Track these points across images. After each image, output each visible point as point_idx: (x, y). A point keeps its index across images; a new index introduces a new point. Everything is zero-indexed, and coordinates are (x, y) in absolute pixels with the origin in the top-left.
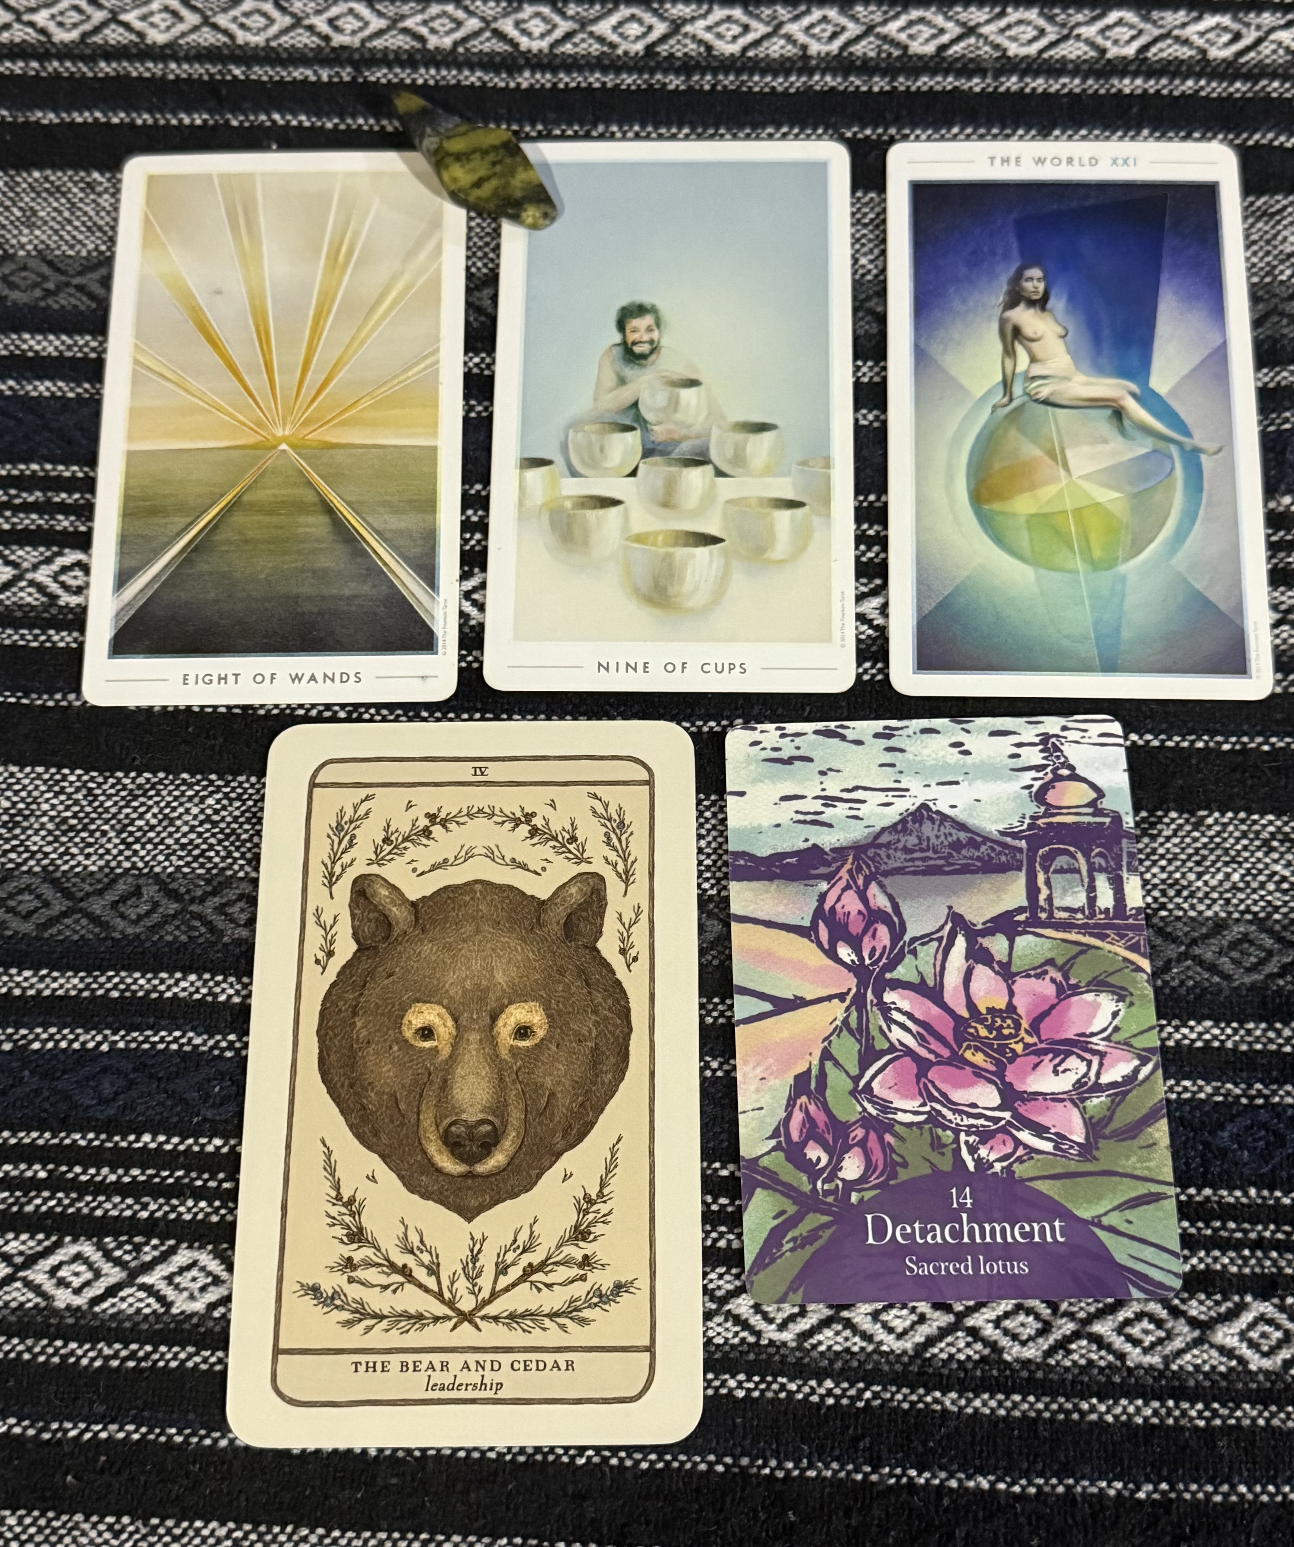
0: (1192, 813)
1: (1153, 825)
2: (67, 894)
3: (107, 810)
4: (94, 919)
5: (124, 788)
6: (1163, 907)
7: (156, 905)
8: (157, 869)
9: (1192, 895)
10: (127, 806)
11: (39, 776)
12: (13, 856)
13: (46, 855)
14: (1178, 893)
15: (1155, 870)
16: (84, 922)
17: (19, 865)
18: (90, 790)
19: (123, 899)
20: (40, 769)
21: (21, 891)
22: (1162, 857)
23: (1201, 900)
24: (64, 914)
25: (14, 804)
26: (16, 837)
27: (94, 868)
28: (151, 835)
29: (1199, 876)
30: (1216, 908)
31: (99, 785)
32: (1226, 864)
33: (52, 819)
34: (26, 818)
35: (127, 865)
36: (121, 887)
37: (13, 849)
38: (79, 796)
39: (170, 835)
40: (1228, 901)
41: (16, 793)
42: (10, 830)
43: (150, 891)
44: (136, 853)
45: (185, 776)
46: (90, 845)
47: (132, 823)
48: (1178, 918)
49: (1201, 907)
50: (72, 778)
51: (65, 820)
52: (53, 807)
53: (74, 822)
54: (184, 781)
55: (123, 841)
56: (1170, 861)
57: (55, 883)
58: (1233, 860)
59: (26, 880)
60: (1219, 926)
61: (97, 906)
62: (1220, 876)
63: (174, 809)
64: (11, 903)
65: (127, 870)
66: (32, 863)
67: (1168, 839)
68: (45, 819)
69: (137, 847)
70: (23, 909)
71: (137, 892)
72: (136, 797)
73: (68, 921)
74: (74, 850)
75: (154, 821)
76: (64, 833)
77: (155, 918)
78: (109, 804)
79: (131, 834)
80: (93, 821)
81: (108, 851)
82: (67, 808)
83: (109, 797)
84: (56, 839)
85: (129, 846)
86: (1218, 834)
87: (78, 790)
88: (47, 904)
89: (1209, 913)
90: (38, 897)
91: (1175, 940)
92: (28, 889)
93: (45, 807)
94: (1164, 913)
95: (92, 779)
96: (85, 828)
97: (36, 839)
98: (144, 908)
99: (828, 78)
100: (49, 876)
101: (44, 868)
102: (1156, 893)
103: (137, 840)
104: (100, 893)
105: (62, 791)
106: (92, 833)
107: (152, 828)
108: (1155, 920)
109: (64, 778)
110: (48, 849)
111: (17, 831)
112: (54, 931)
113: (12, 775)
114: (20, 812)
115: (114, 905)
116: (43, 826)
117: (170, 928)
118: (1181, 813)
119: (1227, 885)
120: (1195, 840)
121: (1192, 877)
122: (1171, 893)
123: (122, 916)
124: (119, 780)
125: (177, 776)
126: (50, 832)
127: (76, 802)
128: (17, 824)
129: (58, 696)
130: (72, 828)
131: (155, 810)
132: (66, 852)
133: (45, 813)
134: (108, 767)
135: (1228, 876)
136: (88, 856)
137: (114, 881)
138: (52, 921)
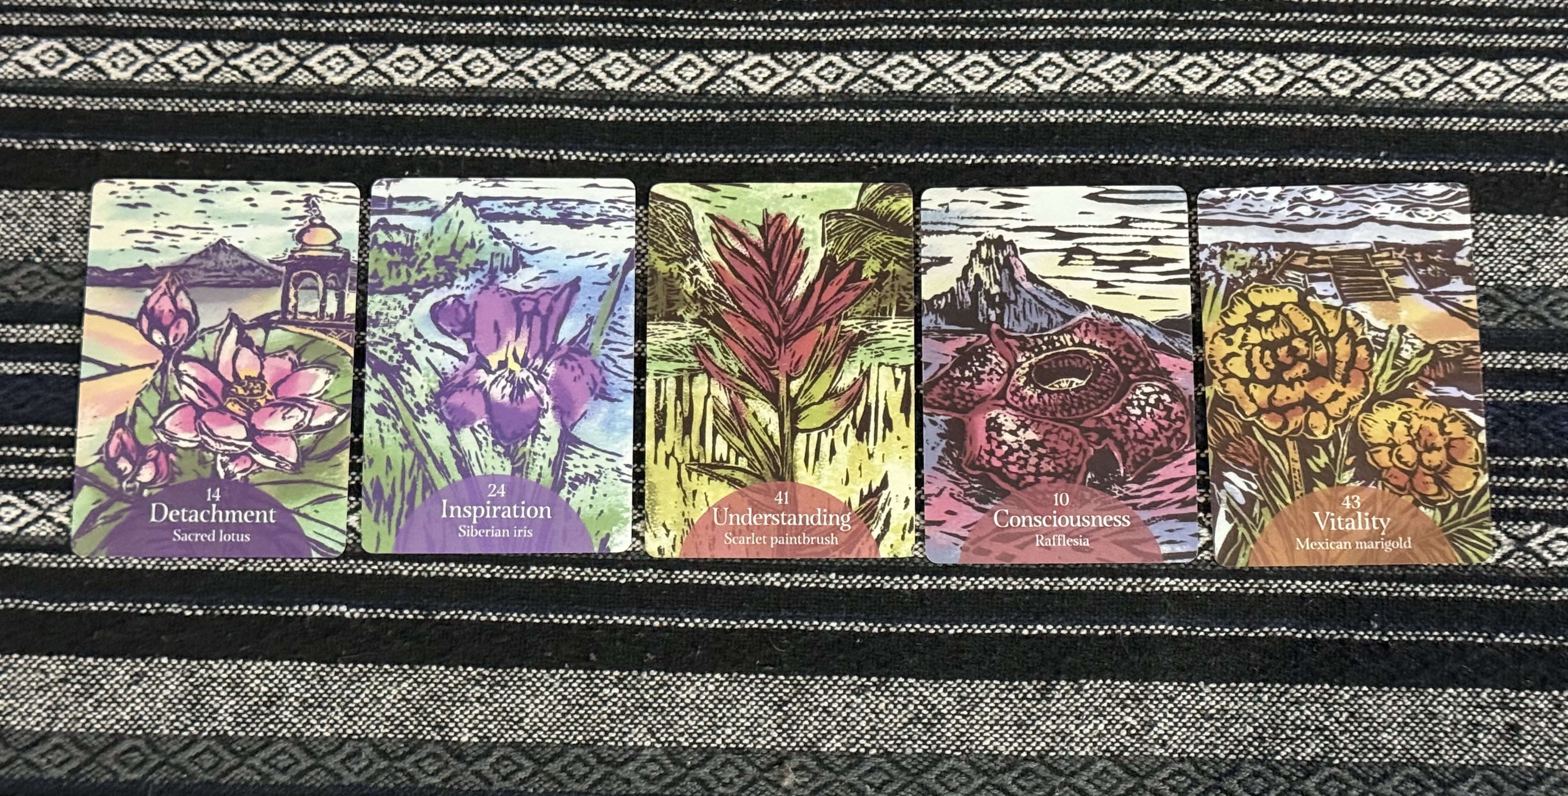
0: (1076, 682)
1: (1049, 691)
2: (310, 753)
3: (334, 692)
4: (330, 771)
5: (345, 675)
6: (1052, 749)
7: (371, 763)
8: (371, 735)
9: (1072, 740)
10: (348, 688)
11: (286, 668)
12: (271, 726)
13: (294, 725)
14: (1063, 740)
15: (1049, 723)
16: (323, 773)
17: (276, 733)
18: (322, 677)
19: (349, 757)
20: (286, 663)
21: (279, 753)
22: (1054, 713)
23: (1077, 744)
24: (310, 768)
25: (270, 689)
26: (273, 713)
27: (327, 734)
28: (365, 710)
29: (1077, 726)
30: (1087, 749)
31: (328, 674)
32: (1096, 717)
33: (297, 699)
34: (279, 698)
35: (350, 731)
36: (348, 749)
37: (272, 721)
38: (314, 682)
39: (378, 710)
40: (1095, 744)
41: (271, 681)
42: (268, 708)
43: (368, 751)
44: (355, 723)
45: (387, 666)
46: (324, 717)
47: (352, 700)
48: (1062, 757)
49: (1077, 749)
50: (309, 669)
51: (306, 700)
52: (297, 690)
53: (311, 701)
54: (386, 671)
55: (346, 715)
56: (1059, 717)
57: (301, 744)
58: (1101, 714)
59: (281, 745)
60: (1089, 762)
61: (332, 762)
62: (1091, 726)
63: (380, 691)
64: (273, 762)
65: (350, 736)
66: (285, 731)
67: (1058, 700)
68: (292, 699)
69: (356, 719)
70: (281, 765)
71: (357, 753)
72: (353, 682)
73: (312, 773)
74: (313, 722)
75: (366, 700)
76: (306, 709)
77: (372, 771)
78: (335, 687)
79: (351, 709)
80: (325, 700)
81: (336, 722)
82: (307, 691)
83: (335, 682)
84: (300, 713)
85: (350, 718)
86: (1092, 696)
87: (313, 677)
88: (297, 762)
89: (1083, 753)
90: (291, 756)
91: (1060, 773)
92: (283, 751)
93: (292, 690)
94: (1052, 754)
95: (323, 670)
96: (320, 706)
97: (287, 713)
98: (364, 764)
99: (834, 111)
100: (297, 740)
101: (294, 734)
102: (1048, 740)
103: (356, 714)
104: (332, 753)
105: (303, 678)
106: (325, 709)
107: (366, 705)
108: (1047, 759)
109: (304, 669)
110: (295, 720)
111: (274, 708)
112: (303, 780)
113: (267, 668)
114: (275, 695)
115: (343, 761)
116: (291, 704)
117: (381, 778)
118: (1068, 681)
119: (1095, 732)
120: (1076, 701)
121: (1072, 727)
122: (1058, 739)
123: (350, 770)
124: (341, 670)
125: (381, 666)
126: (296, 708)
127: (313, 687)
128: (273, 703)
129: (296, 608)
130: (311, 705)
131: (367, 691)
132: (308, 722)
133: (292, 695)
134: (332, 661)
135: (1096, 726)
136: (323, 726)
137: (342, 745)
138: (301, 774)
